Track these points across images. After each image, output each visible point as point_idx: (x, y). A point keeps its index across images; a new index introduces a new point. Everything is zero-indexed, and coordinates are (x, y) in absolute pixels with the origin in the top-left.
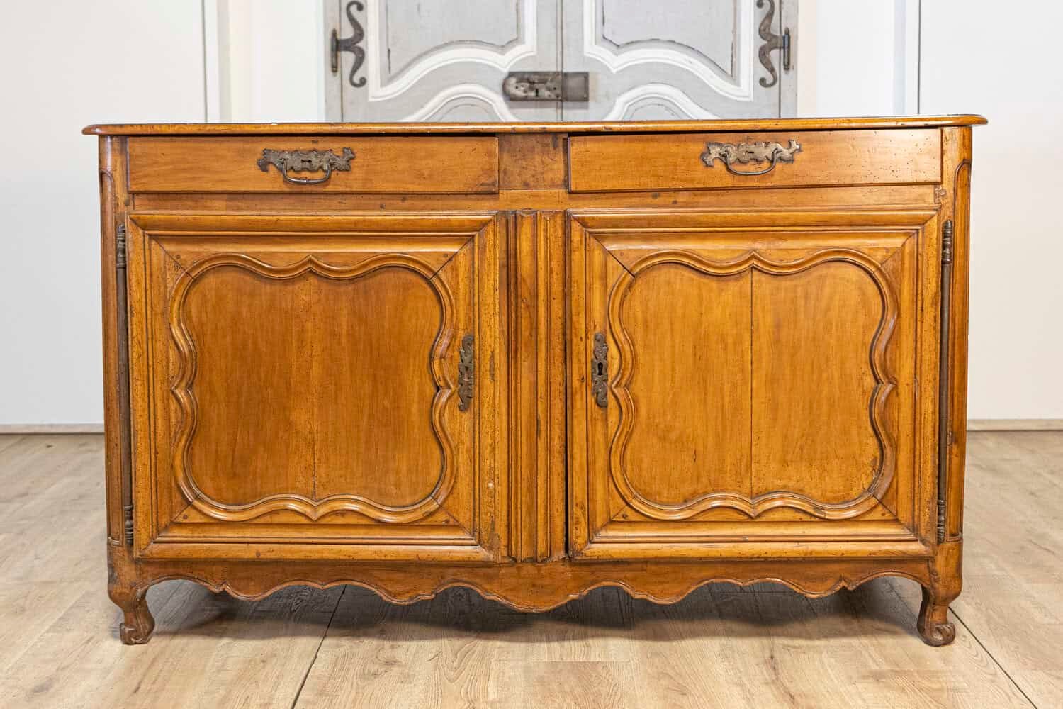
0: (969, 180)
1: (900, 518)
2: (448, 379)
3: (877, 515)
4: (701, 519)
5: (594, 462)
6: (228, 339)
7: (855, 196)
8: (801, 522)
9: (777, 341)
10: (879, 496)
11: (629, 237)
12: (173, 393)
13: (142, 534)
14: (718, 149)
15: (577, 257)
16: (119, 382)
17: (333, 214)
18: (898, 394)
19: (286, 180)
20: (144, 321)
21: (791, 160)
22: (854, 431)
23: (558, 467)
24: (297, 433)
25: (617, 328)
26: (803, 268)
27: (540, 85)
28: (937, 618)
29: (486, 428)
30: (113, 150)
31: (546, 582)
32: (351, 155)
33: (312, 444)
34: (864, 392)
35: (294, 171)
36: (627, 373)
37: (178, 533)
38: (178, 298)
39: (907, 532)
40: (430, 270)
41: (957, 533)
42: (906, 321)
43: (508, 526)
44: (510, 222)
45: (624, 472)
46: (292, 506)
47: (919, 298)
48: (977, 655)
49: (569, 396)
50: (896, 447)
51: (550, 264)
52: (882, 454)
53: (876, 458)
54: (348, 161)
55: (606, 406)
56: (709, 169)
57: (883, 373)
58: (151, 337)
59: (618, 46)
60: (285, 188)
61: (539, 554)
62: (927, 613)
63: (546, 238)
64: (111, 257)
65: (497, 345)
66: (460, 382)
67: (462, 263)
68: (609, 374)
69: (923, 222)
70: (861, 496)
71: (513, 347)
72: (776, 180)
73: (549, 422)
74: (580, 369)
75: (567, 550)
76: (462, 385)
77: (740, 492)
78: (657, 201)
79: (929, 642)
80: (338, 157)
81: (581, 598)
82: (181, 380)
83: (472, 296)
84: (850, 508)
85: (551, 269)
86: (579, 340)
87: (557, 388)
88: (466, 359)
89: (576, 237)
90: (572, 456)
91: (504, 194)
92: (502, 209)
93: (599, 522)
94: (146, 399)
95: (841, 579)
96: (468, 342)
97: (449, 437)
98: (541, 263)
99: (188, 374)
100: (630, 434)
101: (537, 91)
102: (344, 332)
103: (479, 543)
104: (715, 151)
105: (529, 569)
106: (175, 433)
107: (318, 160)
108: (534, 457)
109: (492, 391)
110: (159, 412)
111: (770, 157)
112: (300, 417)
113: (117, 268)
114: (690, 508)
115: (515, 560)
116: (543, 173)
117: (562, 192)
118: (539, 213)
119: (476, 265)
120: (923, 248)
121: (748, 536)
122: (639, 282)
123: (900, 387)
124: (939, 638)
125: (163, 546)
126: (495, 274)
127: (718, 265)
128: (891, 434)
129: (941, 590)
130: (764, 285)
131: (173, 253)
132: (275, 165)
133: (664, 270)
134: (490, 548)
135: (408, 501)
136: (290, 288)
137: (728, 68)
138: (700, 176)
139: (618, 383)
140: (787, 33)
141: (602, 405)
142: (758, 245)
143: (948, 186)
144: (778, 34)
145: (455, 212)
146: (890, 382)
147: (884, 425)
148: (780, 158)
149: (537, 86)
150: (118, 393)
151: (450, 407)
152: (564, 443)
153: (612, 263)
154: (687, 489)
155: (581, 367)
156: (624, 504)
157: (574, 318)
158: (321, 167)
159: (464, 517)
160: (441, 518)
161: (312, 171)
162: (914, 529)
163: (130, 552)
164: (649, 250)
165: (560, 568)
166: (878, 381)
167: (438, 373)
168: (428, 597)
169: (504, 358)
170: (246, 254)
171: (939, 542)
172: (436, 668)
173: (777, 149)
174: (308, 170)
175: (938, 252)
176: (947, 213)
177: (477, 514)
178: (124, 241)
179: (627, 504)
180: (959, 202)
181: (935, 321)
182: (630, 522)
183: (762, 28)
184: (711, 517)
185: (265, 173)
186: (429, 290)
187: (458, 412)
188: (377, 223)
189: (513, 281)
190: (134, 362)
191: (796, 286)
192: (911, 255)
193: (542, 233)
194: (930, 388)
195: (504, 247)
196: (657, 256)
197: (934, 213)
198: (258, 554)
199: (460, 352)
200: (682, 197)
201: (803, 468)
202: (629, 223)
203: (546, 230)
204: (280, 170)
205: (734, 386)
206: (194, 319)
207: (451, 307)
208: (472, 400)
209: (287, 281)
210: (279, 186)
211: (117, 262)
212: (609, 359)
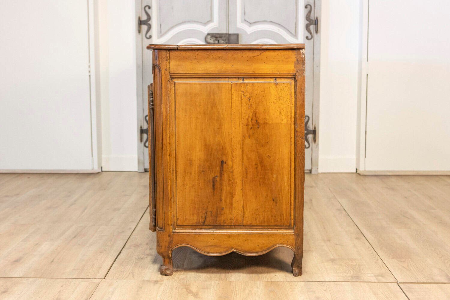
27: (220, 38)
59: (250, 23)
101: (218, 41)
137: (294, 32)
140: (317, 18)
144: (313, 19)
149: (218, 39)
183: (307, 17)
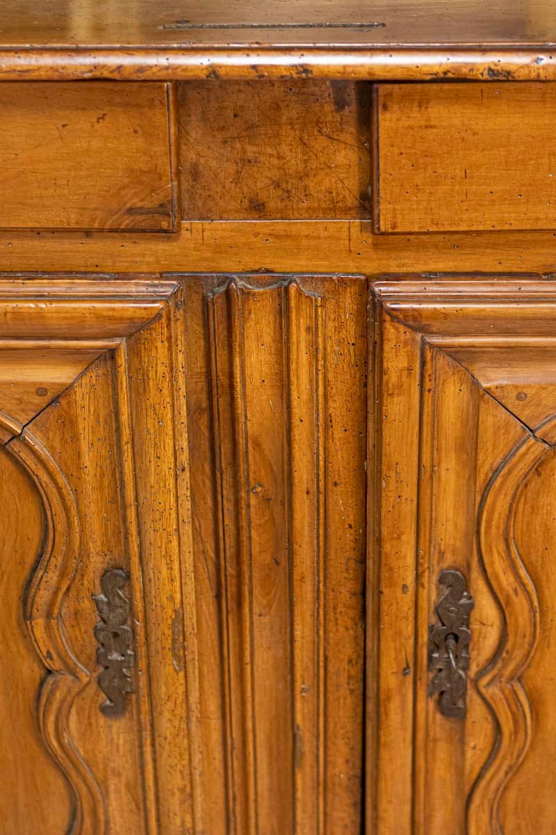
2: (72, 658)
5: (429, 818)
25: (497, 564)
29: (171, 759)
36: (518, 655)
49: (371, 696)
51: (326, 408)
55: (464, 716)
66: (101, 662)
67: (87, 409)
68: (474, 654)
71: (232, 589)
74: (400, 648)
76: (106, 668)
83: (118, 486)
86: (399, 589)
88: (113, 618)
91: (193, 231)
92: (189, 272)
96: (116, 580)
98: (300, 409)
100: (516, 772)
109: (180, 688)
117: (356, 227)
119: (125, 418)
139: (495, 674)
141: (453, 712)
151: (80, 710)
152: (358, 772)
153: (491, 417)
155: (402, 645)
167: (44, 645)
169: (209, 608)
187: (102, 720)
193: (303, 334)
195: (200, 365)
199: (97, 602)
203: (312, 329)
207: (67, 510)
208: (133, 697)
212: (475, 626)
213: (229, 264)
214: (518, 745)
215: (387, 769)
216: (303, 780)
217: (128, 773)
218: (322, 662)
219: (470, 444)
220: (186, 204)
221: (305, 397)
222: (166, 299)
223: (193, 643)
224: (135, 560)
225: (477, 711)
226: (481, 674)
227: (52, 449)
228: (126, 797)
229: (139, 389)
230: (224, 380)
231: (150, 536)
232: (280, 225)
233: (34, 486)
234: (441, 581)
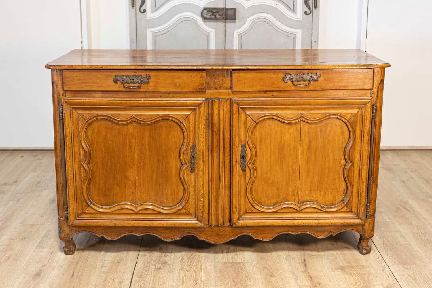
0: (383, 87)
1: (352, 210)
2: (186, 161)
3: (344, 210)
4: (280, 211)
5: (241, 191)
6: (103, 146)
7: (341, 94)
8: (317, 212)
9: (309, 147)
10: (345, 203)
11: (255, 109)
12: (82, 166)
13: (72, 217)
14: (289, 76)
15: (235, 116)
16: (61, 161)
17: (142, 100)
18: (354, 167)
19: (124, 87)
20: (71, 139)
21: (317, 80)
22: (337, 180)
23: (227, 193)
24: (129, 180)
25: (250, 143)
26: (320, 121)
27: (217, 13)
28: (365, 244)
29: (200, 179)
30: (57, 74)
31: (222, 233)
32: (149, 77)
33: (135, 184)
34: (341, 166)
35: (127, 83)
36: (253, 159)
37: (85, 216)
38: (83, 131)
39: (355, 216)
40: (180, 121)
41: (373, 216)
42: (358, 140)
43: (208, 214)
44: (210, 103)
45: (252, 194)
46: (127, 207)
47: (363, 132)
48: (378, 258)
49: (231, 167)
50: (352, 186)
51: (225, 118)
52: (347, 188)
53: (345, 189)
54: (148, 80)
55: (246, 171)
56: (286, 83)
57: (349, 159)
58: (73, 145)
60: (123, 90)
61: (220, 224)
62: (361, 243)
63: (224, 109)
64: (57, 115)
65: (205, 148)
66: (190, 162)
67: (192, 118)
68: (247, 159)
69: (365, 104)
70: (339, 203)
71: (211, 149)
72: (311, 88)
73: (224, 177)
74: (236, 158)
75: (230, 222)
76: (191, 163)
77: (294, 202)
78: (266, 95)
79: (361, 253)
80: (144, 78)
81: (235, 239)
82: (85, 161)
83: (195, 131)
84: (334, 208)
85: (225, 121)
86: (236, 147)
87: (227, 164)
88: (193, 154)
89: (235, 109)
90: (232, 189)
91: (208, 92)
92: (207, 98)
93: (242, 213)
94: (72, 168)
95: (331, 232)
96: (194, 147)
97: (187, 182)
98: (221, 119)
99: (88, 159)
100: (254, 181)
102: (147, 143)
103: (198, 220)
104: (288, 77)
105: (216, 229)
106: (83, 180)
107: (137, 79)
108: (218, 189)
109: (202, 166)
110: (77, 173)
111: (309, 79)
112: (131, 174)
113: (60, 119)
114: (276, 208)
115: (211, 226)
116: (222, 84)
117: (230, 91)
118: (221, 100)
119: (197, 119)
120: (365, 113)
121: (297, 217)
122: (258, 125)
123: (355, 164)
124: (365, 251)
125: (79, 221)
126: (204, 122)
127: (288, 119)
128: (351, 181)
129: (367, 236)
130: (305, 127)
131: (81, 114)
132: (120, 81)
133: (268, 121)
134: (202, 222)
135: (171, 205)
136: (126, 127)
137: (292, 7)
138: (282, 86)
139: (250, 163)
141: (244, 170)
142: (303, 112)
143: (375, 90)
145: (189, 99)
146: (351, 162)
147: (348, 178)
148: (313, 79)
149: (215, 13)
150: (61, 165)
151: (187, 171)
152: (229, 184)
153: (248, 119)
154: (275, 201)
155: (236, 157)
156: (251, 206)
157: (234, 139)
158: (138, 82)
159: (192, 211)
160: (183, 211)
161: (134, 83)
162: (358, 214)
163: (67, 223)
164: (263, 114)
165: (227, 228)
166: (346, 161)
167: (182, 159)
168: (178, 239)
169: (207, 153)
170: (109, 114)
171: (367, 219)
172: (182, 265)
173: (311, 76)
174: (132, 83)
175: (370, 115)
176: (374, 100)
177: (197, 210)
178: (62, 109)
179: (253, 206)
180: (379, 96)
181: (368, 140)
182: (254, 213)
184: (284, 211)
185: (116, 84)
186: (179, 128)
187: (190, 173)
188: (159, 103)
189: (211, 125)
190: (67, 154)
191: (317, 127)
192: (360, 116)
194: (365, 165)
195: (207, 112)
196: (265, 116)
197: (370, 101)
198: (115, 224)
199: (191, 151)
200: (275, 94)
201: (318, 193)
202: (255, 104)
203: (223, 106)
204: (122, 83)
205: (293, 163)
206: (89, 138)
207: (188, 135)
208: (195, 168)
209: (125, 125)
210: (122, 89)
211: (60, 117)
212: (247, 154)
213: (212, 97)
214: (254, 176)
215: (234, 180)
216: (221, 185)
217: (193, 184)
218: (224, 162)
219: (245, 123)
220: (207, 88)
221: (222, 116)
222: (204, 101)
223: (205, 158)
224: (197, 143)
225: (248, 170)
226: (248, 162)
227: (186, 124)
228: (193, 189)
229: (199, 114)
230: (211, 114)
231: (200, 138)
232: (219, 91)
233: (183, 132)
234: (242, 146)
